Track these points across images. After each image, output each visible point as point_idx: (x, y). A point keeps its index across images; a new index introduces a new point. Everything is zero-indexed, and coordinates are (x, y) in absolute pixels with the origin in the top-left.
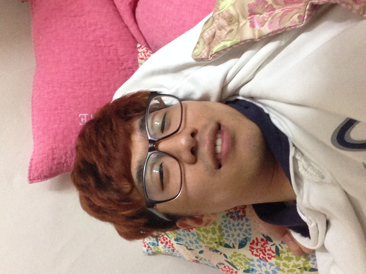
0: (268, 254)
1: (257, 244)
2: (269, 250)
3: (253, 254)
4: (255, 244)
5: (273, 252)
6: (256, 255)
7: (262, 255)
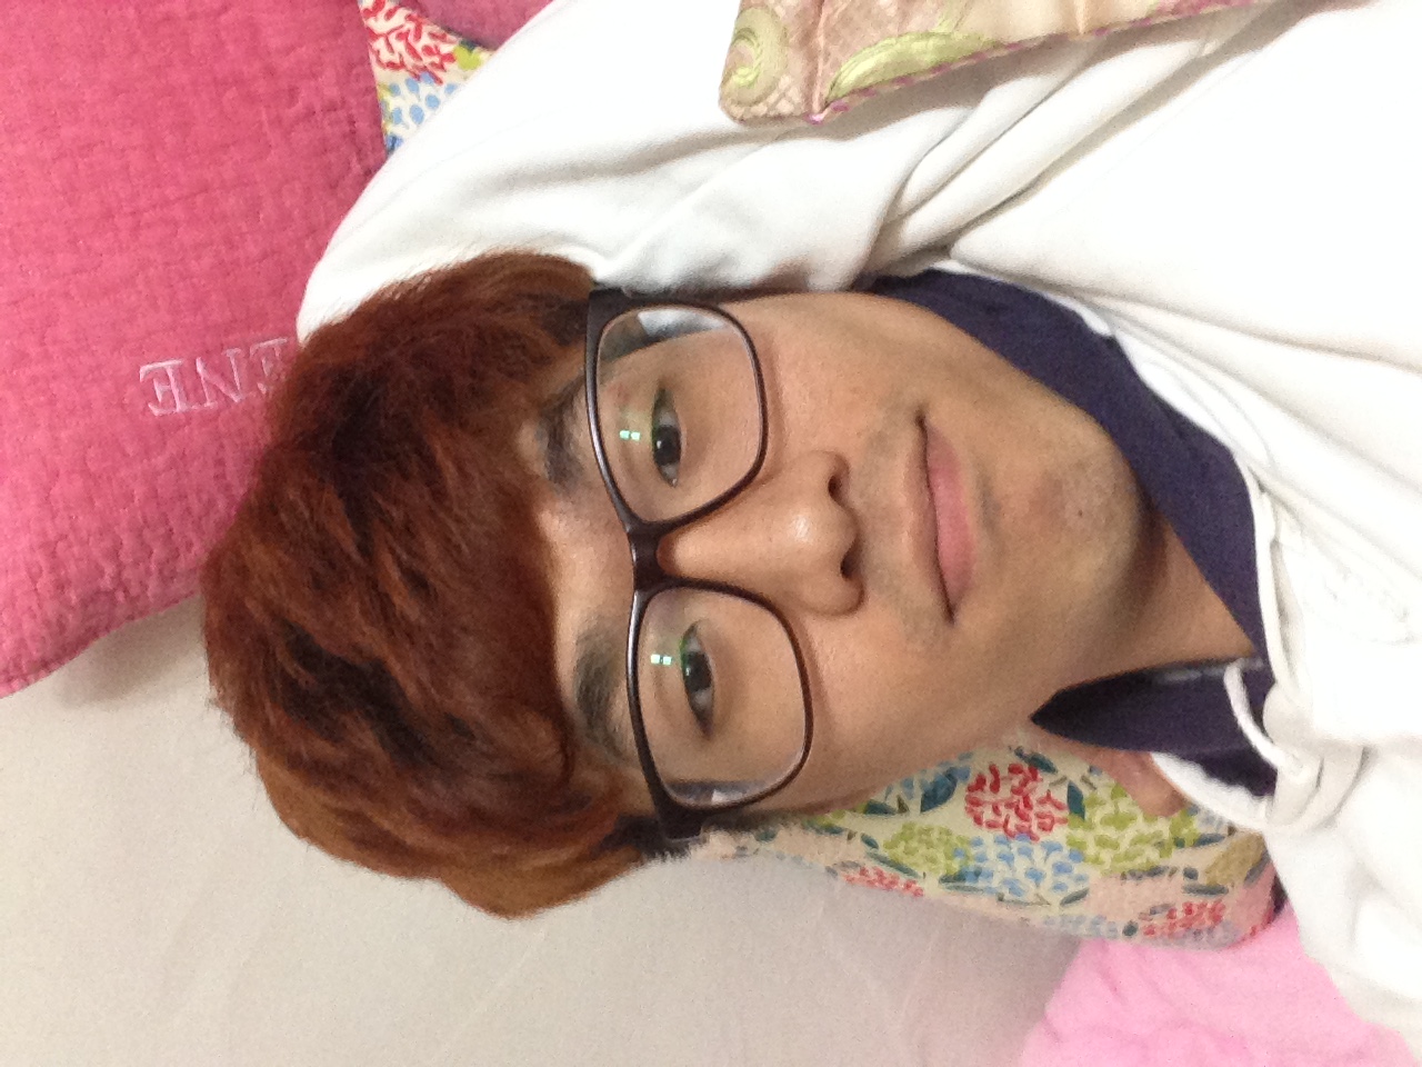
0: (1039, 816)
1: (995, 788)
2: (1042, 802)
3: (978, 820)
4: (987, 788)
5: (1059, 807)
6: (991, 825)
7: (1014, 821)
